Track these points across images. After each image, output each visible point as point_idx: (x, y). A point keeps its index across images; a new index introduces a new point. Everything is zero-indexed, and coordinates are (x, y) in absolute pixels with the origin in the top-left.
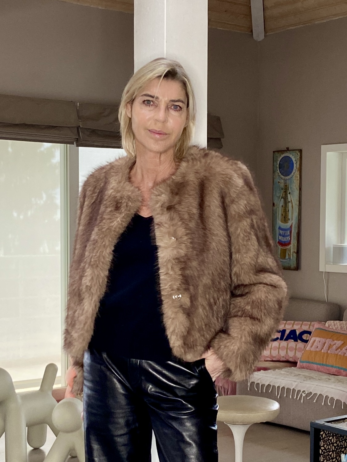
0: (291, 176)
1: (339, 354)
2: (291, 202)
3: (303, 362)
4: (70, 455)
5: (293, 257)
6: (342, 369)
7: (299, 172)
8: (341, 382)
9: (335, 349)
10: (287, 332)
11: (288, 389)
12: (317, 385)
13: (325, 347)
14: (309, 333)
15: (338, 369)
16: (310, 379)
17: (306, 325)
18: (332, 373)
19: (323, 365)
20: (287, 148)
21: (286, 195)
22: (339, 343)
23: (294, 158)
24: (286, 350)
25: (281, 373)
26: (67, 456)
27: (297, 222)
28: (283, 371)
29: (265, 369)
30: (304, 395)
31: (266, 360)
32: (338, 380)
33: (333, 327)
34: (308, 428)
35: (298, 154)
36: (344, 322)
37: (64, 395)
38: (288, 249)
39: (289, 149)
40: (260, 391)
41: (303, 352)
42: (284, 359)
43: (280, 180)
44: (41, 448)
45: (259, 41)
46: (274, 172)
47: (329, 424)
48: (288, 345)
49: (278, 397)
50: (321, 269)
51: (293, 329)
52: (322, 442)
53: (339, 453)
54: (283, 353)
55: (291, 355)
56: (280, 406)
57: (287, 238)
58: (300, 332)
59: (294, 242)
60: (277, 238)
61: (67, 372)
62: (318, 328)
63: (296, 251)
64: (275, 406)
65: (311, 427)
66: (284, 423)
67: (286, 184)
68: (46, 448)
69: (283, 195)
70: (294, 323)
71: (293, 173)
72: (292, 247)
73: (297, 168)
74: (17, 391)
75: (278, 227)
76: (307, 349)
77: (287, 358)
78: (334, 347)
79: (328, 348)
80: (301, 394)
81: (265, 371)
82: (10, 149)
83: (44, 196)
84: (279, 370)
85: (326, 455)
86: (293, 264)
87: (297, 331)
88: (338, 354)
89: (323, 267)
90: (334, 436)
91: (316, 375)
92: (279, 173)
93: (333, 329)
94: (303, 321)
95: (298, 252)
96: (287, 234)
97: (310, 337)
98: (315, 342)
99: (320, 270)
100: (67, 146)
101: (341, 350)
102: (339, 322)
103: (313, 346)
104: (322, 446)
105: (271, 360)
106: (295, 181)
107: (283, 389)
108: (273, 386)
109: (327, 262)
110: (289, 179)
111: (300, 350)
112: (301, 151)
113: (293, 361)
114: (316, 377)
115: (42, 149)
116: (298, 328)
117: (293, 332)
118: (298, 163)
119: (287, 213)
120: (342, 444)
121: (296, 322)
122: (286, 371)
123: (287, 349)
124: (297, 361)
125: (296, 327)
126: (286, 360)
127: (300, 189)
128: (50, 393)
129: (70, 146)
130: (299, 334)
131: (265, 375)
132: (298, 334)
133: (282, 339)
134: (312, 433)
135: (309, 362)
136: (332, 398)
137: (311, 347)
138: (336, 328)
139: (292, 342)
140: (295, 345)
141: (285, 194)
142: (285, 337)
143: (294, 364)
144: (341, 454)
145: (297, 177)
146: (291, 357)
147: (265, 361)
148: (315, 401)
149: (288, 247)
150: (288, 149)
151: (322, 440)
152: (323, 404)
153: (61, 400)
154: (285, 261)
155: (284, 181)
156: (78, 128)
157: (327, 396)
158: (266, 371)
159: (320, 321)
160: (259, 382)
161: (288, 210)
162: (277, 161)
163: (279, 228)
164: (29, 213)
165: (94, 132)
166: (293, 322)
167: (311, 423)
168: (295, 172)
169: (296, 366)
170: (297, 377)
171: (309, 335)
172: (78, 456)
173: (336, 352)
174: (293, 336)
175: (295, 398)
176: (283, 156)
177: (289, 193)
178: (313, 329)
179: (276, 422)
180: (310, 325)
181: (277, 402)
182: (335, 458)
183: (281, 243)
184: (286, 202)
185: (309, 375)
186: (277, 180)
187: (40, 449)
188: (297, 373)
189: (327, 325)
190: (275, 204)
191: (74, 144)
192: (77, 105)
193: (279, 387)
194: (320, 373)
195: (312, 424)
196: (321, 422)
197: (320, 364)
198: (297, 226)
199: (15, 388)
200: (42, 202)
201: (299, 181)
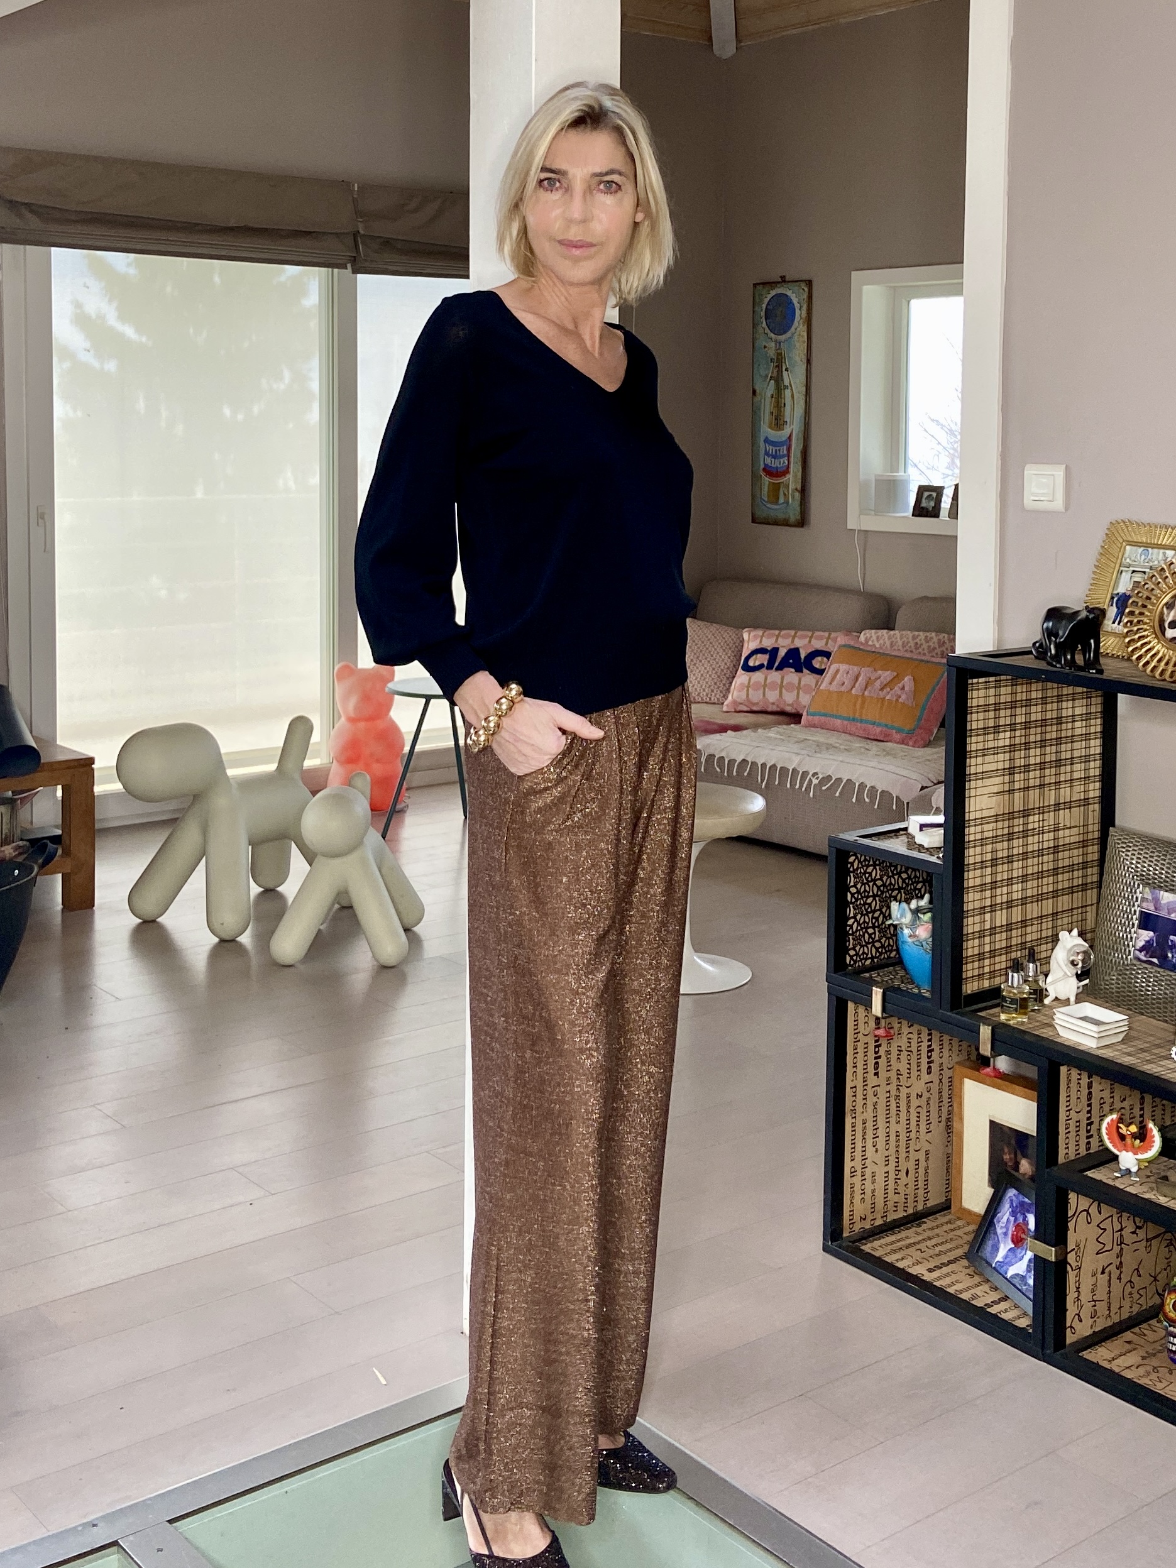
0: (789, 334)
1: (887, 698)
2: (790, 388)
3: (814, 714)
4: (338, 903)
5: (794, 499)
6: (893, 728)
7: (806, 327)
8: (892, 754)
9: (879, 688)
10: (782, 653)
11: (784, 770)
12: (841, 761)
13: (859, 682)
14: (827, 655)
15: (884, 729)
16: (827, 749)
17: (820, 638)
18: (872, 737)
19: (854, 719)
20: (781, 277)
21: (780, 373)
22: (887, 675)
23: (796, 297)
24: (777, 692)
25: (769, 738)
26: (333, 905)
27: (803, 429)
28: (773, 733)
29: (737, 728)
30: (815, 781)
31: (738, 710)
32: (884, 750)
33: (876, 643)
34: (825, 851)
35: (803, 289)
36: (897, 632)
37: (327, 779)
38: (782, 482)
39: (787, 279)
40: (726, 774)
41: (814, 693)
42: (775, 708)
43: (766, 342)
44: (279, 889)
45: (725, 58)
46: (754, 326)
47: (866, 841)
48: (783, 678)
49: (763, 787)
50: (851, 524)
51: (792, 647)
52: (852, 879)
53: (886, 901)
54: (772, 696)
55: (789, 700)
56: (767, 804)
57: (782, 460)
58: (809, 651)
59: (795, 469)
60: (762, 463)
61: (332, 733)
62: (844, 646)
63: (799, 487)
64: (757, 804)
65: (829, 846)
66: (776, 839)
67: (779, 351)
68: (289, 889)
69: (772, 373)
70: (796, 633)
71: (793, 329)
72: (792, 480)
73: (801, 318)
74: (231, 772)
75: (762, 439)
76: (821, 688)
77: (782, 706)
78: (878, 684)
79: (863, 687)
80: (810, 781)
81: (736, 733)
82: (217, 279)
83: (287, 375)
84: (764, 731)
85: (860, 904)
86: (794, 514)
87: (801, 650)
88: (885, 698)
89: (855, 520)
90: (878, 865)
91: (840, 741)
92: (767, 329)
93: (874, 645)
94: (813, 630)
95: (804, 490)
96: (781, 453)
97: (829, 664)
98: (838, 673)
99: (848, 528)
100: (333, 271)
101: (891, 689)
102: (887, 633)
103: (835, 682)
104: (852, 886)
105: (748, 709)
106: (798, 345)
107: (772, 769)
108: (752, 762)
109: (863, 511)
110: (785, 341)
111: (808, 689)
112: (809, 283)
113: (793, 711)
114: (841, 744)
115: (283, 279)
116: (804, 644)
117: (794, 653)
118: (805, 307)
119: (782, 409)
120: (893, 882)
121: (799, 633)
122: (778, 733)
123: (781, 686)
124: (801, 712)
125: (799, 643)
126: (779, 709)
127: (809, 361)
128: (297, 776)
129: (339, 273)
130: (805, 657)
131: (735, 740)
132: (803, 656)
133: (770, 666)
134: (832, 859)
135: (826, 715)
136: (873, 787)
137: (831, 684)
138: (880, 644)
139: (791, 672)
140: (797, 679)
141: (778, 372)
142: (777, 664)
143: (795, 718)
144: (891, 901)
145: (803, 336)
146: (789, 705)
147: (736, 712)
148: (837, 794)
149: (783, 480)
150: (783, 280)
151: (852, 874)
152: (854, 800)
153: (321, 790)
154: (778, 507)
155: (776, 344)
156: (356, 234)
157: (862, 783)
158: (739, 733)
159: (848, 632)
160: (723, 754)
161: (785, 404)
162: (761, 302)
163: (764, 441)
164: (256, 409)
165: (387, 244)
166: (792, 632)
167: (829, 839)
168: (799, 326)
169: (800, 723)
170: (802, 745)
171: (825, 659)
172: (354, 905)
173: (882, 694)
174: (794, 661)
175: (797, 787)
176: (773, 293)
177: (787, 370)
178: (834, 646)
179: (759, 836)
180: (829, 638)
181: (761, 795)
182: (878, 910)
183: (768, 471)
184: (780, 389)
185: (826, 741)
186: (761, 342)
187: (278, 892)
188: (801, 736)
189: (862, 638)
190: (758, 391)
191: (346, 268)
192: (353, 186)
193: (764, 765)
194: (848, 737)
195: (832, 841)
196: (851, 836)
197: (848, 719)
198: (801, 436)
199: (226, 766)
200: (282, 387)
201: (806, 344)
